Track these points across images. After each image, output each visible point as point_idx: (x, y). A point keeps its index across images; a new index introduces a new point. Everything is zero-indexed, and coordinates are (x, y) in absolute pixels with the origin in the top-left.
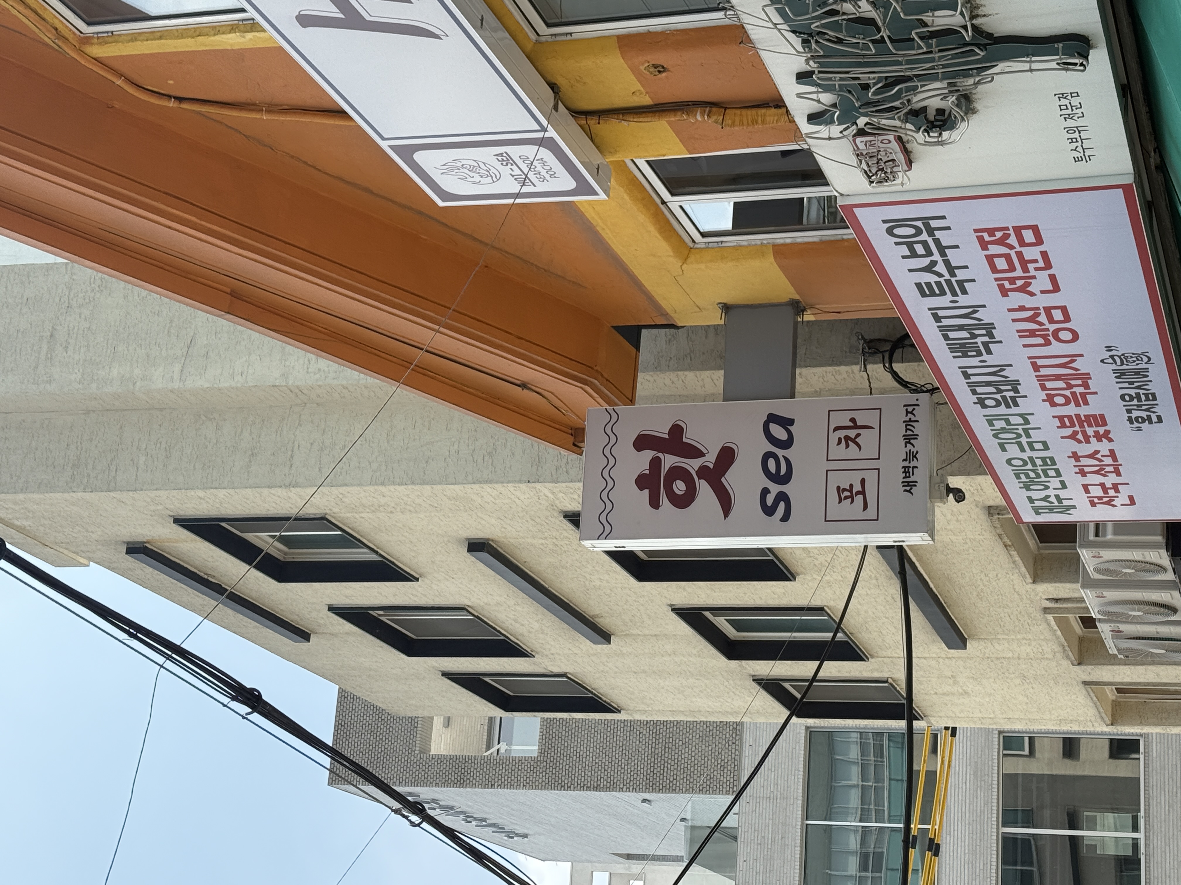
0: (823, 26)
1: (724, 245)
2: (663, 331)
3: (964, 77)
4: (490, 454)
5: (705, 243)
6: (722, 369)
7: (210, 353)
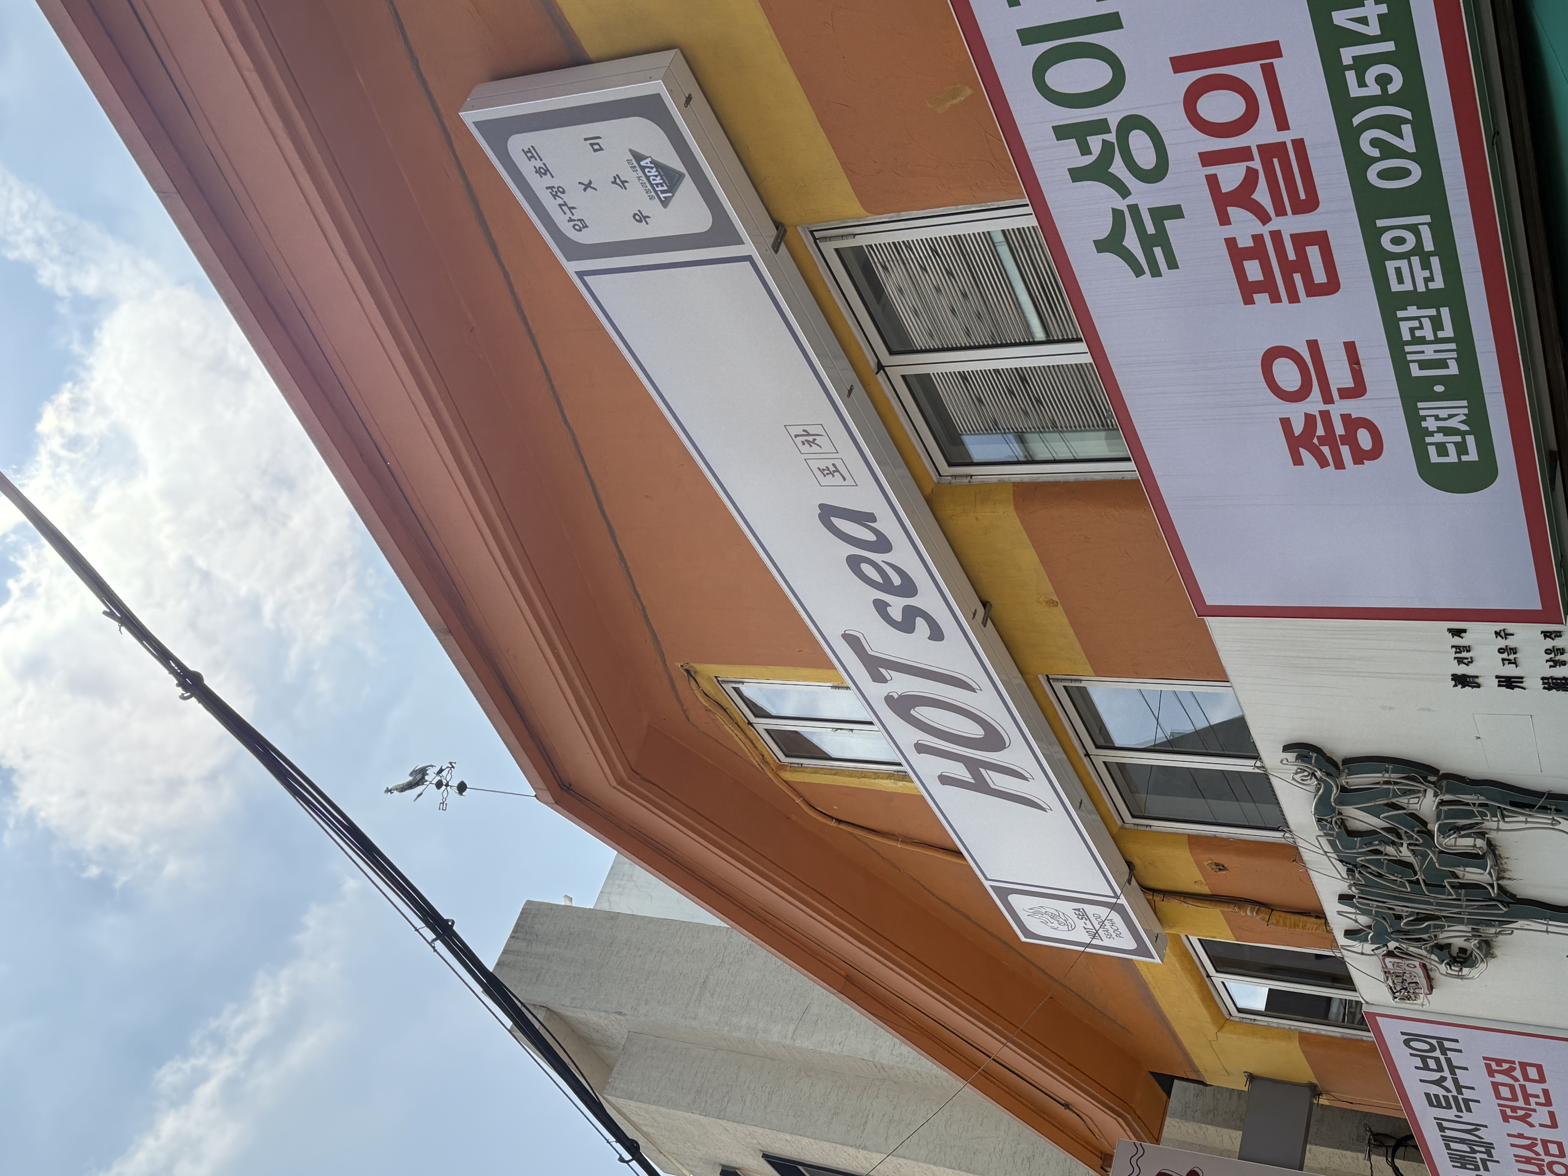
0: (1367, 861)
1: (1256, 1022)
2: (1192, 1085)
3: (1487, 926)
4: (1028, 1158)
5: (1240, 1018)
6: (1240, 1130)
7: (819, 1021)
